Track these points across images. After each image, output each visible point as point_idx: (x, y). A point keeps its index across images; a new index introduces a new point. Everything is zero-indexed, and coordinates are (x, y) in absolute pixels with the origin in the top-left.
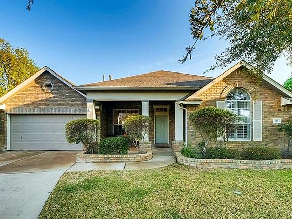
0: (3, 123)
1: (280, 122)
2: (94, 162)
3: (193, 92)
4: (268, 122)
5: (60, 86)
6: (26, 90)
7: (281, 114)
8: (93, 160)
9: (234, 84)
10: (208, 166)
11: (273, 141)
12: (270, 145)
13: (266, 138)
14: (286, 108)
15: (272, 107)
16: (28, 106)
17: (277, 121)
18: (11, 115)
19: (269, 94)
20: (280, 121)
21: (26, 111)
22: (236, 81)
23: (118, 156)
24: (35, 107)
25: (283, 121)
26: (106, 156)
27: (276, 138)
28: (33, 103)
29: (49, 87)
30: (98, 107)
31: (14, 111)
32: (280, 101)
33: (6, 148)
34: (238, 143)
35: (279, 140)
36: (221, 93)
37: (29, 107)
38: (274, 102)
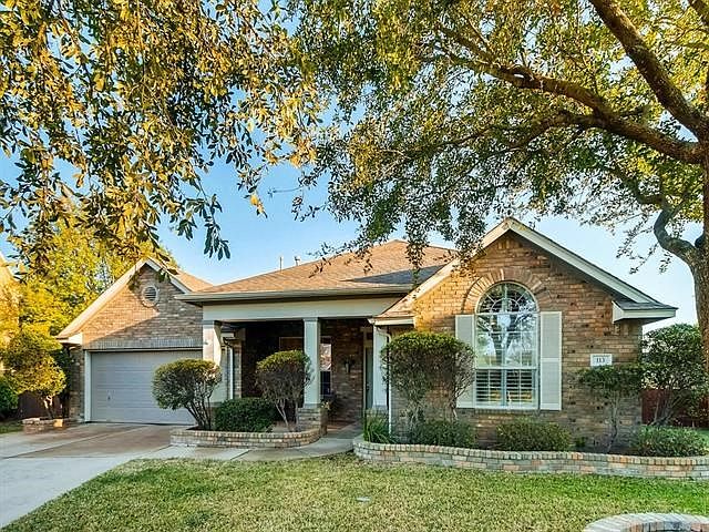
0: (79, 368)
1: (610, 363)
2: (199, 446)
3: (402, 295)
4: (577, 364)
5: (170, 293)
6: (115, 303)
7: (611, 344)
8: (198, 442)
9: (495, 274)
10: (393, 458)
11: (591, 411)
12: (583, 420)
13: (573, 403)
14: (626, 327)
15: (587, 325)
16: (117, 335)
17: (601, 360)
18: (93, 353)
19: (581, 295)
20: (608, 360)
21: (114, 345)
22: (499, 267)
23: (241, 434)
24: (130, 338)
25: (615, 360)
26: (220, 434)
27: (597, 404)
28: (126, 330)
29: (151, 295)
30: (232, 335)
31: (96, 347)
32: (609, 311)
33: (83, 417)
34: (504, 413)
35: (607, 408)
36: (466, 295)
37: (120, 337)
38: (592, 315)
